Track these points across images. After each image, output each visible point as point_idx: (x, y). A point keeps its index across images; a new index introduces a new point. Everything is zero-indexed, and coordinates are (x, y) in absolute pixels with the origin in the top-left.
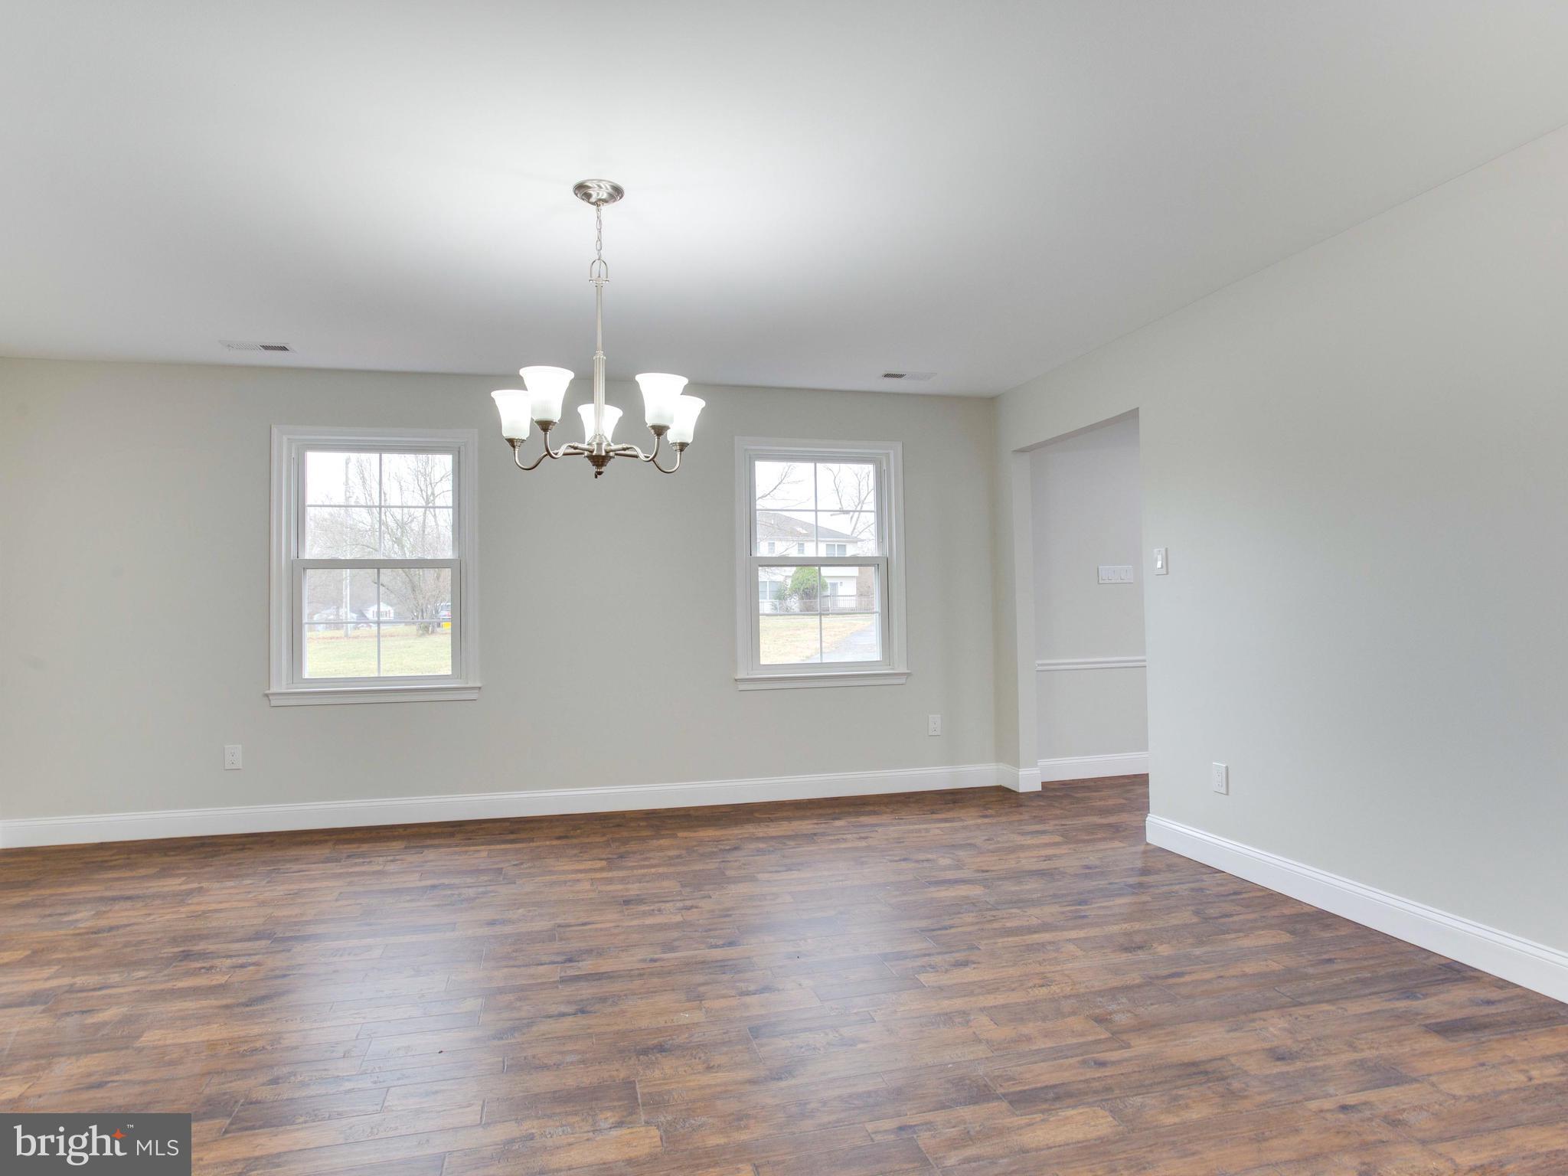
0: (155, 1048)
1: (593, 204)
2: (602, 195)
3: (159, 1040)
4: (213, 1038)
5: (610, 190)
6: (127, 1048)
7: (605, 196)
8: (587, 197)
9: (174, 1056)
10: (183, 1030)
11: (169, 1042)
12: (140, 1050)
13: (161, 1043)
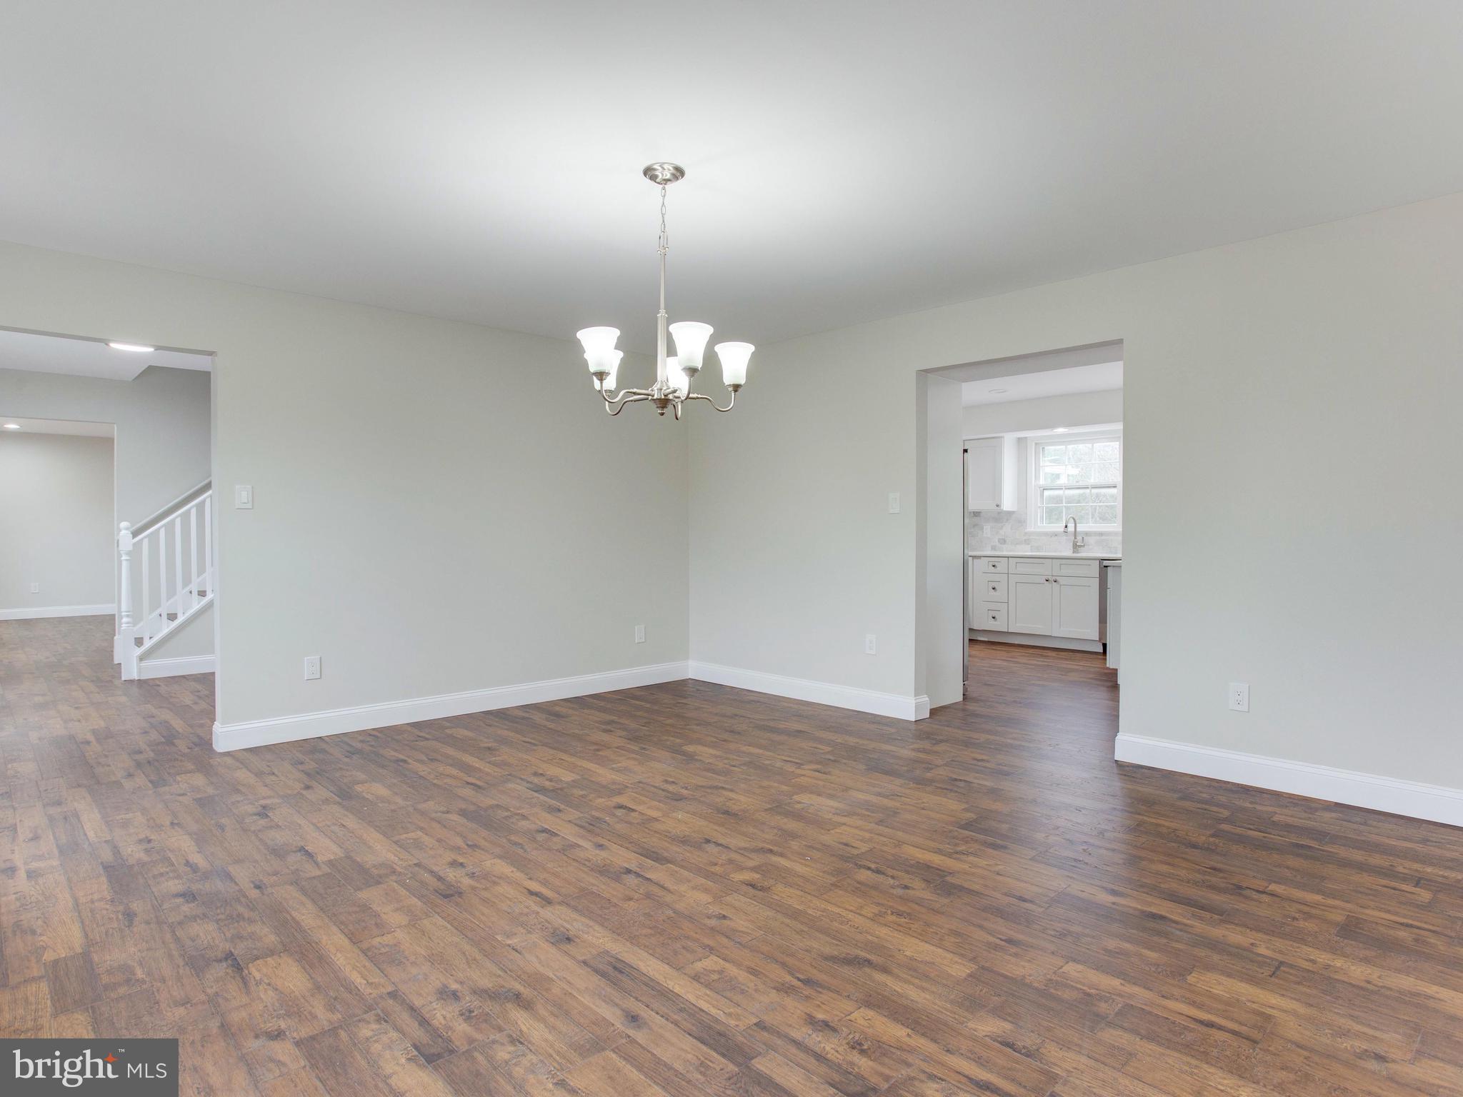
0: (962, 956)
1: (659, 183)
2: (666, 176)
3: (956, 962)
4: (917, 941)
5: (673, 171)
6: (983, 968)
7: (668, 176)
8: (653, 178)
9: (953, 939)
10: (933, 963)
11: (949, 956)
12: (974, 960)
13: (956, 959)
